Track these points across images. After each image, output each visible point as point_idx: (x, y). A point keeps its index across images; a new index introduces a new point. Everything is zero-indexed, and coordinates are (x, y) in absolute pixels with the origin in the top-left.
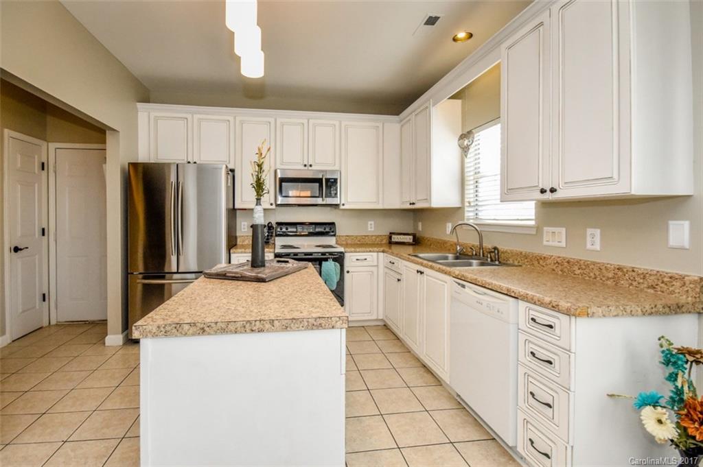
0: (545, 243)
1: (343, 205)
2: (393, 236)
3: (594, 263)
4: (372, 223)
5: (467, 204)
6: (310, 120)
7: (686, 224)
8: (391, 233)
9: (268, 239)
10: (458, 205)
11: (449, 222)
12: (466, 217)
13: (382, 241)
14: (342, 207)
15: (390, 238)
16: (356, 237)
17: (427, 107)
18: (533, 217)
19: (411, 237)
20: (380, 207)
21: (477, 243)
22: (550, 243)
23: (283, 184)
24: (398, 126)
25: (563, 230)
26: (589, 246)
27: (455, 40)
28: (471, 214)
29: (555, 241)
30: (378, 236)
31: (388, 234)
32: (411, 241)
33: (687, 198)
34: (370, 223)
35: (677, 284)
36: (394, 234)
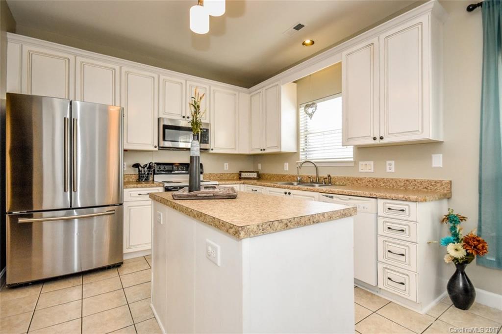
0: (360, 171)
1: (212, 150)
2: (242, 174)
3: (392, 179)
4: (227, 164)
5: (301, 150)
6: (188, 82)
7: (441, 155)
8: (240, 172)
9: (148, 177)
10: (295, 151)
11: (287, 162)
12: (300, 159)
13: (234, 177)
14: (211, 151)
15: (240, 175)
16: (217, 175)
17: (278, 85)
18: (352, 156)
19: (256, 174)
20: (237, 152)
22: (362, 171)
23: (166, 130)
24: (247, 96)
25: (372, 163)
26: (388, 170)
27: (304, 44)
28: (303, 157)
29: (367, 169)
30: (231, 174)
31: (239, 172)
32: (256, 176)
33: (442, 142)
34: (225, 164)
35: (439, 185)
36: (243, 172)
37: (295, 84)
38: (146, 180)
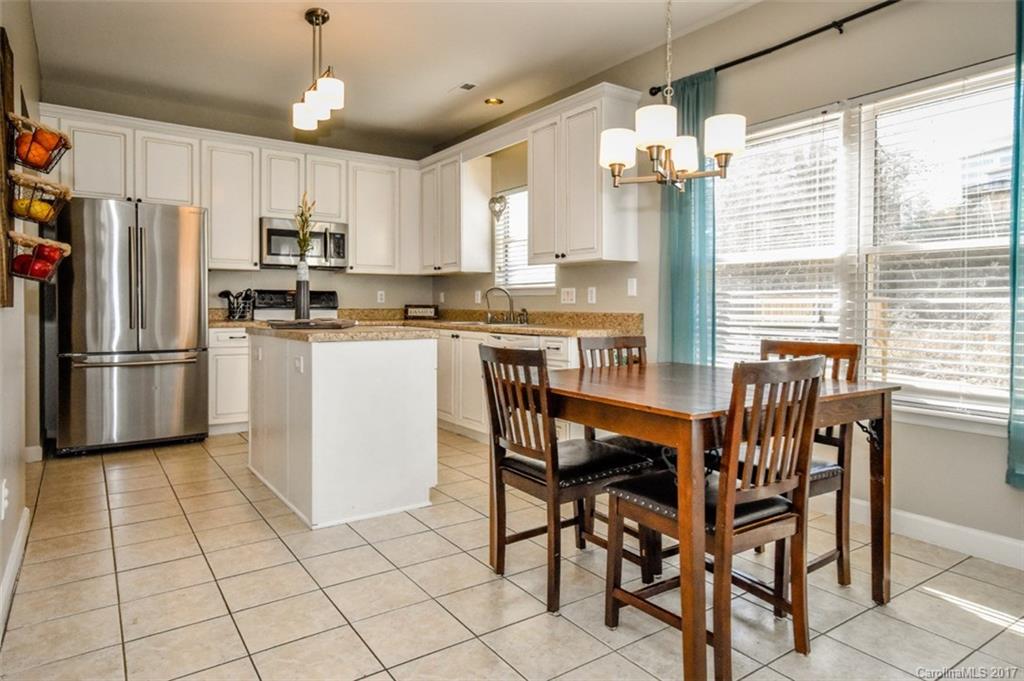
0: (563, 302)
1: (352, 268)
2: (410, 310)
3: (592, 314)
4: (383, 292)
5: (497, 269)
6: (308, 156)
7: (635, 280)
8: (407, 306)
9: (243, 312)
10: (488, 270)
11: (478, 289)
12: (497, 282)
13: (394, 316)
14: (349, 271)
15: (406, 311)
16: (363, 311)
17: (456, 161)
18: (554, 280)
19: (433, 310)
20: (396, 272)
21: (508, 309)
22: (566, 302)
23: (273, 238)
24: (416, 174)
25: (574, 290)
26: (590, 301)
27: (487, 102)
28: (501, 280)
29: (569, 299)
30: (390, 310)
31: (403, 307)
32: (432, 315)
33: (635, 262)
34: (380, 292)
35: (630, 319)
36: (410, 306)
37: (489, 158)
38: (240, 317)
